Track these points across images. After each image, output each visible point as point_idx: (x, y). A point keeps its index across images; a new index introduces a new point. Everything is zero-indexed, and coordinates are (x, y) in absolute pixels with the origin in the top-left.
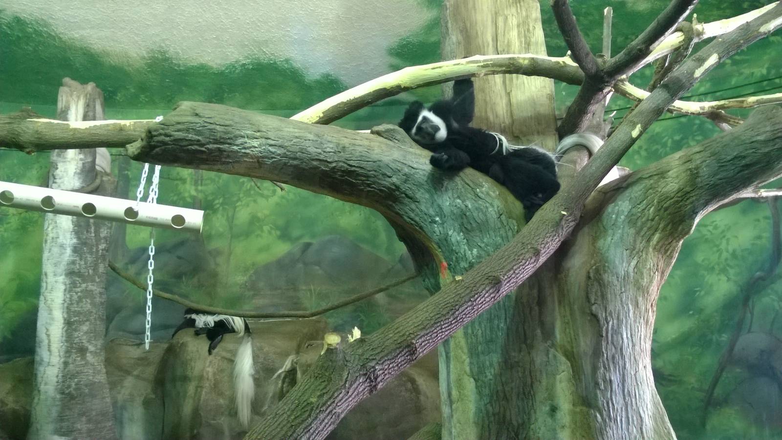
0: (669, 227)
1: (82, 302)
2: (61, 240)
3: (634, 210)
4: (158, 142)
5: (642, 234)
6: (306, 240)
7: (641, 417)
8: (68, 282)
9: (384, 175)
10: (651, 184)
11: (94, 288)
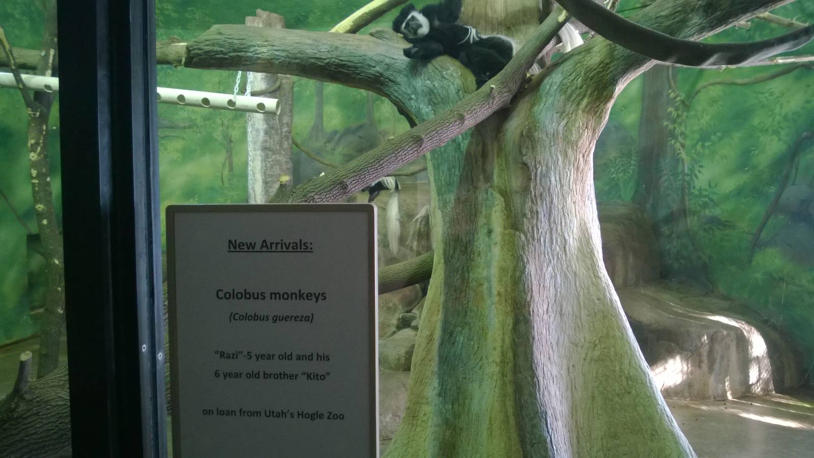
0: (596, 93)
1: (273, 168)
2: (257, 126)
3: (565, 81)
4: (194, 54)
5: (572, 99)
7: (565, 239)
8: (263, 154)
9: (369, 65)
10: (580, 59)
11: (281, 158)
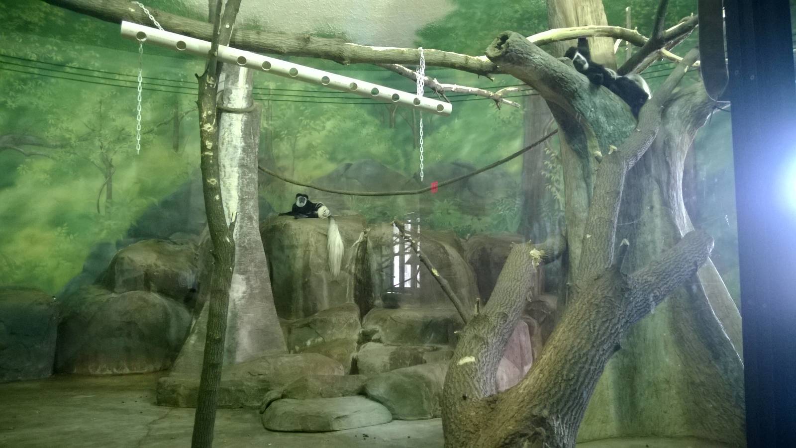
0: (695, 121)
1: (249, 186)
3: (681, 111)
5: (684, 123)
6: (348, 161)
10: (689, 98)
